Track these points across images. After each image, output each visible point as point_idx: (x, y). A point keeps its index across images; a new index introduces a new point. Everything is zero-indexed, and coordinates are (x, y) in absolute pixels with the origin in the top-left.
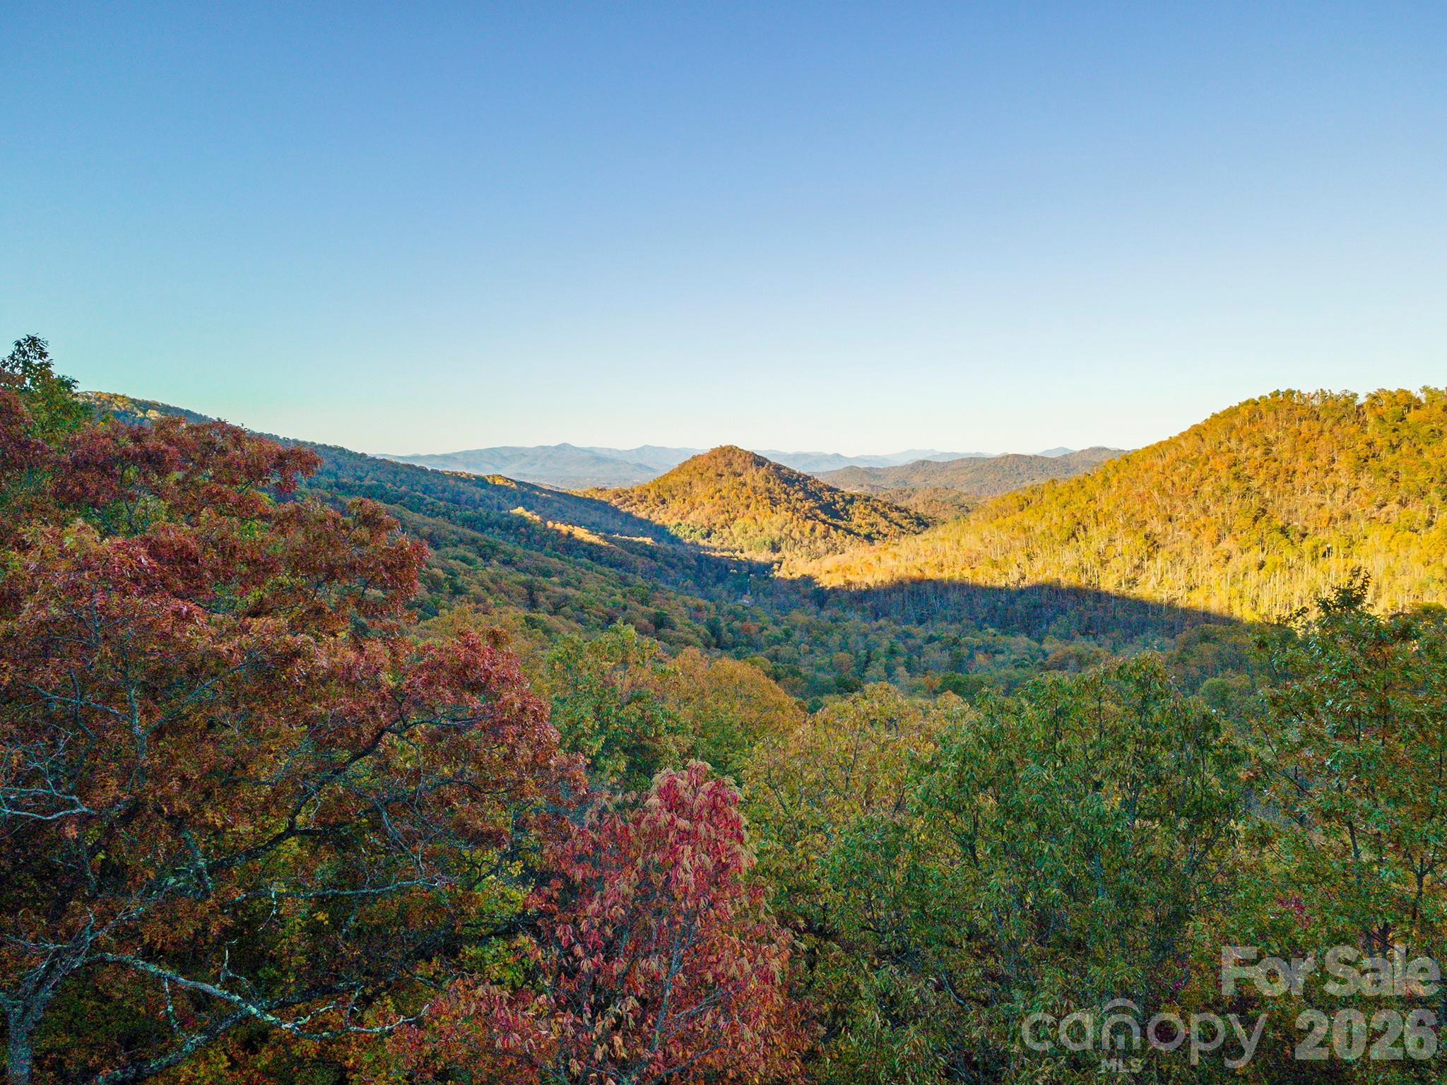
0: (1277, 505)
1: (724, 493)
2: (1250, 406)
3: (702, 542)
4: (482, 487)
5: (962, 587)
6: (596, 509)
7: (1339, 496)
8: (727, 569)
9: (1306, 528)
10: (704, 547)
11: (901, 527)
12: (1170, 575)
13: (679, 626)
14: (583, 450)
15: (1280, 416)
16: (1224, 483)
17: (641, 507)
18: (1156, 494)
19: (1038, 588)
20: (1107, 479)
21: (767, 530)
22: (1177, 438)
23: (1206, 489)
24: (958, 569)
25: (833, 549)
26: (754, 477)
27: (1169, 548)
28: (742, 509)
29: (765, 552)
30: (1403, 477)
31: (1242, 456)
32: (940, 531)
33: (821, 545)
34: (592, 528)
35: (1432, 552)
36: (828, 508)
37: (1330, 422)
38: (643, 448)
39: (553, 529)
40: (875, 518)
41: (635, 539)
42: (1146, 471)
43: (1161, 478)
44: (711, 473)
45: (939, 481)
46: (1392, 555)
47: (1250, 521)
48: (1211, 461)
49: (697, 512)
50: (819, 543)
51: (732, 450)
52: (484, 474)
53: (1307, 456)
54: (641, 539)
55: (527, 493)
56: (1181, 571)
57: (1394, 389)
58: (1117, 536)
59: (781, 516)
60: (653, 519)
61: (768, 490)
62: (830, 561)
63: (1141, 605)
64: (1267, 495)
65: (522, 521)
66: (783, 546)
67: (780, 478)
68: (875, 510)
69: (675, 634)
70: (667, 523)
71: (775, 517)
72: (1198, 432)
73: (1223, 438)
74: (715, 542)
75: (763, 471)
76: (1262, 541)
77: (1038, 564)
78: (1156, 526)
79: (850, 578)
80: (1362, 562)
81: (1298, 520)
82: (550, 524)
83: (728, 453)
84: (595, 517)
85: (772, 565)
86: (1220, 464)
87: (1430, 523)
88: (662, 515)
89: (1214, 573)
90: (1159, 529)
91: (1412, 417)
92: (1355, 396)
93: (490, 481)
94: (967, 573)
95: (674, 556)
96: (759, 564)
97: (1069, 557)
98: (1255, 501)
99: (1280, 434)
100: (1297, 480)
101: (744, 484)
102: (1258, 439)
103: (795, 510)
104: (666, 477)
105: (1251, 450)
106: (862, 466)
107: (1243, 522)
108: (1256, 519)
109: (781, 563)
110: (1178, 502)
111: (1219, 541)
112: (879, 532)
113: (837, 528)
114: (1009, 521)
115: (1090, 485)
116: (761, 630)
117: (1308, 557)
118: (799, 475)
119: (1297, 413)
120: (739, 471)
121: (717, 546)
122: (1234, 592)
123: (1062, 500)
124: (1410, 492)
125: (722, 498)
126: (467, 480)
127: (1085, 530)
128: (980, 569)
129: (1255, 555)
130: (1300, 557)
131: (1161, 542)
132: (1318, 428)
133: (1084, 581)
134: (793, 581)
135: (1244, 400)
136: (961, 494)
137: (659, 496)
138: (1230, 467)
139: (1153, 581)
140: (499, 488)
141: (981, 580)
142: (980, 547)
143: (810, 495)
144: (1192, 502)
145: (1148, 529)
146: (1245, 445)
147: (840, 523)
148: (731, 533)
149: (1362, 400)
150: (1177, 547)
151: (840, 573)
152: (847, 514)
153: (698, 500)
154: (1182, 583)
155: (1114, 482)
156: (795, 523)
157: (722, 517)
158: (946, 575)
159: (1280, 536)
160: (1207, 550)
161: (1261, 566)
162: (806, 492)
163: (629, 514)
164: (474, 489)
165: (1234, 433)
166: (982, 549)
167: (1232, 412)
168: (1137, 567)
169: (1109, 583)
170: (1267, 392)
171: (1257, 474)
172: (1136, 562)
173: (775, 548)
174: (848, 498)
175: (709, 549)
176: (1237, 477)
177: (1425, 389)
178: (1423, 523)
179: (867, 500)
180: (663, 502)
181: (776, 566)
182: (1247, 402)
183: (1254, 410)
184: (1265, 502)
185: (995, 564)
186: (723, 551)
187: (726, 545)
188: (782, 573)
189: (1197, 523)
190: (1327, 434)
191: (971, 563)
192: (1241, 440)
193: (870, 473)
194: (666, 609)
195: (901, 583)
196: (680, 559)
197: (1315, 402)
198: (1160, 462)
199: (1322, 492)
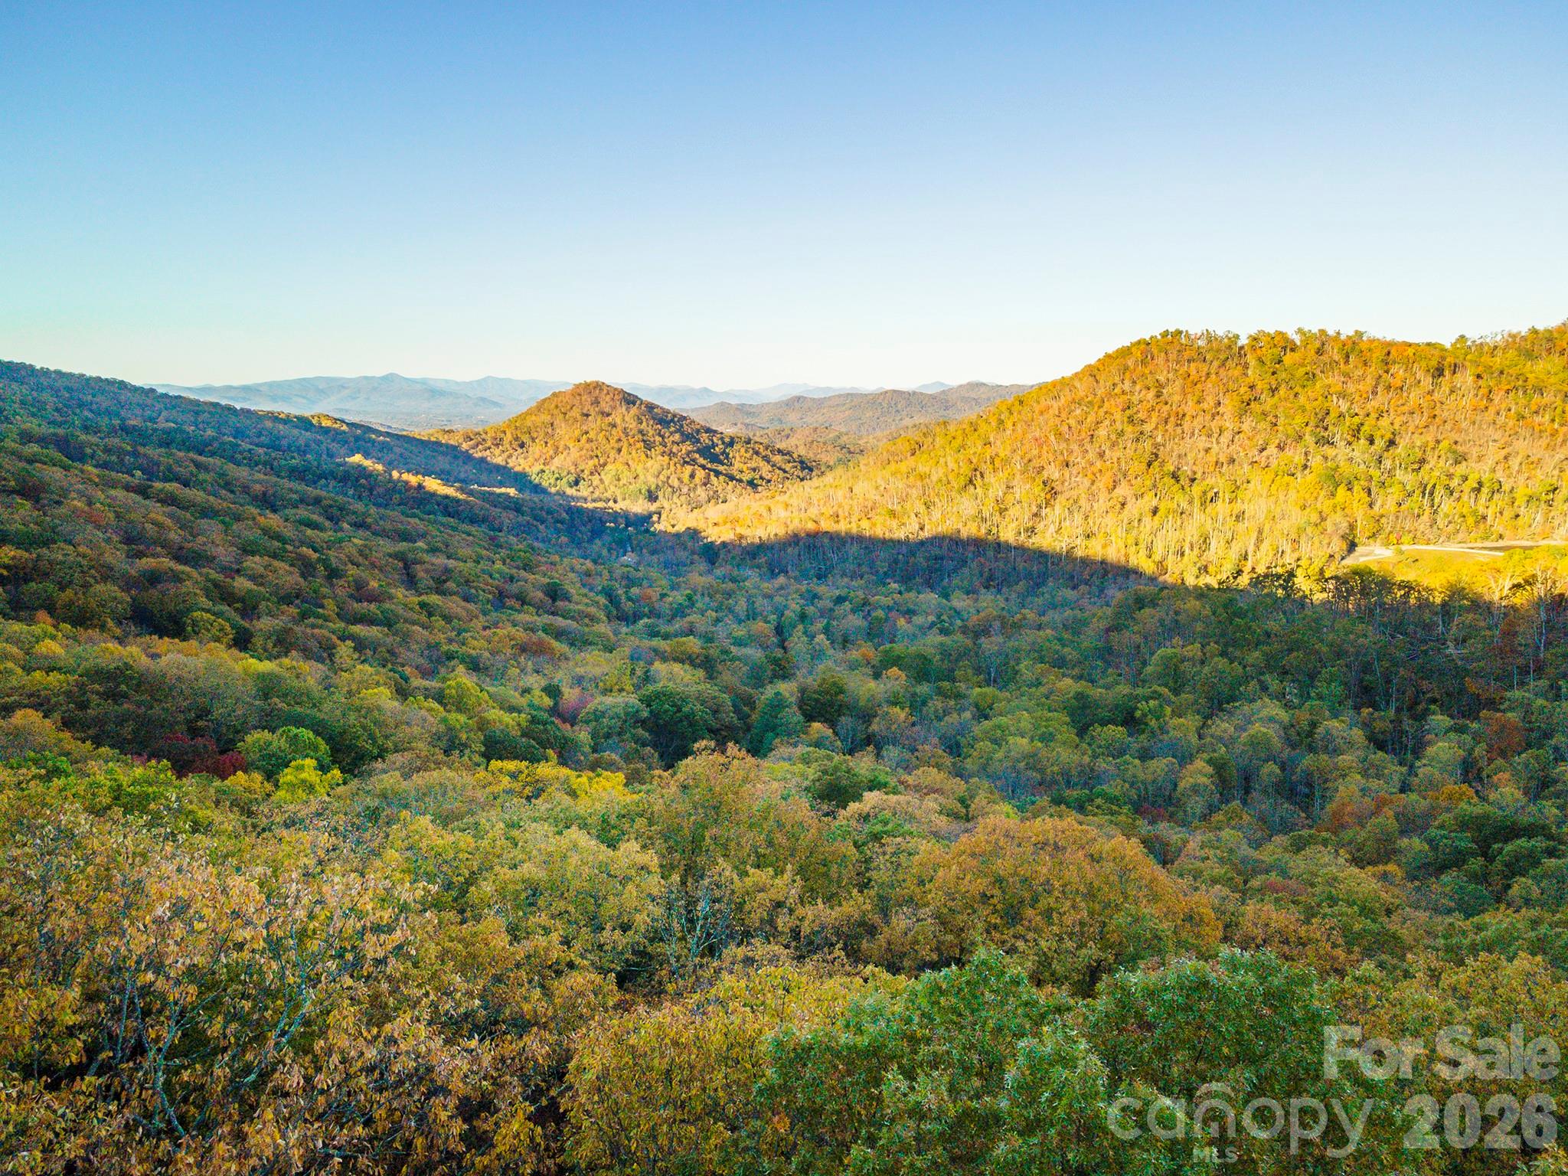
0: (1168, 448)
1: (592, 435)
2: (1143, 346)
3: (570, 491)
4: (307, 430)
5: (859, 539)
6: (444, 454)
7: (1225, 439)
8: (603, 523)
9: (1195, 473)
10: (573, 498)
11: (785, 471)
12: (1068, 523)
13: (576, 598)
14: (414, 381)
15: (1171, 357)
16: (1119, 426)
17: (497, 452)
18: (1052, 438)
19: (937, 540)
20: (1001, 422)
21: (642, 477)
22: (1071, 379)
23: (1102, 432)
24: (854, 519)
25: (715, 498)
26: (624, 417)
27: (1067, 495)
28: (613, 454)
29: (640, 501)
30: (1281, 421)
31: (1135, 399)
32: (829, 478)
33: (702, 493)
34: (445, 477)
35: (1307, 496)
36: (707, 452)
37: (1216, 363)
38: (485, 380)
39: (399, 481)
40: (757, 462)
41: (498, 490)
42: (1041, 413)
43: (1058, 421)
44: (575, 413)
45: (815, 419)
46: (1272, 499)
47: (1144, 466)
48: (1106, 404)
49: (562, 457)
50: (700, 491)
51: (599, 386)
52: (307, 414)
53: (1195, 399)
54: (503, 490)
55: (360, 437)
56: (1078, 518)
57: (1272, 332)
58: (1015, 483)
59: (657, 461)
60: (511, 465)
61: (641, 432)
62: (714, 512)
63: (1041, 555)
64: (1159, 439)
65: (361, 471)
66: (660, 494)
67: (654, 419)
68: (757, 453)
69: (572, 606)
70: (527, 469)
71: (650, 463)
72: (1092, 372)
73: (1117, 379)
74: (584, 490)
75: (634, 410)
76: (1155, 486)
77: (936, 514)
78: (1053, 472)
79: (740, 530)
80: (1246, 506)
81: (1187, 464)
82: (395, 474)
83: (594, 390)
84: (443, 463)
85: (650, 516)
86: (1114, 406)
87: (1305, 467)
88: (521, 461)
89: (1110, 520)
90: (1056, 475)
91: (1289, 359)
92: (1237, 337)
93: (314, 422)
94: (865, 524)
95: (542, 509)
96: (636, 515)
97: (967, 505)
98: (1148, 445)
99: (1171, 376)
100: (1187, 425)
101: (614, 426)
102: (1150, 382)
103: (671, 454)
104: (523, 417)
105: (1144, 392)
106: (734, 402)
107: (1137, 467)
108: (1149, 465)
109: (660, 514)
110: (1075, 447)
111: (1115, 487)
112: (762, 478)
113: (717, 474)
114: (903, 467)
115: (983, 428)
116: (663, 596)
117: (1197, 502)
118: (674, 416)
119: (1187, 355)
120: (607, 410)
121: (588, 496)
122: (1131, 541)
123: (956, 444)
124: (1288, 436)
125: (589, 440)
126: (287, 421)
127: (982, 476)
128: (878, 520)
129: (1148, 501)
130: (1191, 502)
131: (1058, 489)
132: (1206, 369)
133: (983, 531)
134: (678, 535)
135: (1135, 340)
136: (841, 434)
137: (517, 439)
138: (1124, 410)
139: (1052, 529)
140: (326, 431)
141: (879, 532)
142: (873, 496)
143: (687, 437)
144: (1088, 446)
145: (1045, 474)
146: (1138, 387)
147: (721, 468)
148: (601, 480)
149: (1243, 341)
150: (1074, 493)
151: (729, 525)
152: (727, 457)
153: (562, 443)
154: (1080, 531)
155: (1009, 425)
156: (672, 468)
157: (591, 463)
158: (842, 527)
159: (1173, 481)
160: (1103, 496)
161: (1155, 511)
162: (682, 434)
163: (483, 460)
164: (296, 432)
165: (1127, 374)
166: (878, 497)
167: (1125, 352)
168: (1035, 515)
169: (1008, 534)
170: (1157, 332)
171: (1150, 417)
172: (1034, 509)
173: (652, 497)
174: (727, 440)
175: (578, 499)
176: (1131, 420)
177: (1300, 331)
178: (1300, 468)
179: (748, 442)
180: (522, 446)
181: (655, 518)
182: (1139, 342)
183: (1146, 350)
184: (1156, 446)
185: (893, 514)
186: (594, 501)
187: (597, 494)
188: (661, 526)
189: (1095, 469)
190: (1213, 376)
191: (868, 512)
192: (1134, 382)
193: (742, 409)
194: (556, 576)
195: (796, 535)
196: (549, 512)
197: (1200, 343)
198: (1055, 405)
199: (1209, 436)
